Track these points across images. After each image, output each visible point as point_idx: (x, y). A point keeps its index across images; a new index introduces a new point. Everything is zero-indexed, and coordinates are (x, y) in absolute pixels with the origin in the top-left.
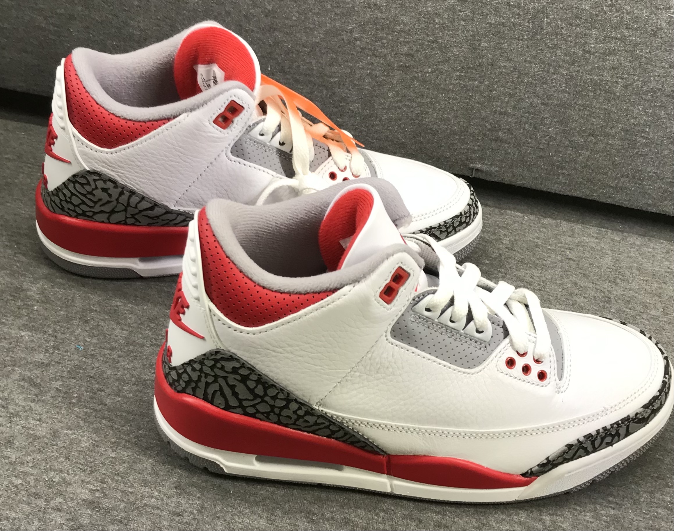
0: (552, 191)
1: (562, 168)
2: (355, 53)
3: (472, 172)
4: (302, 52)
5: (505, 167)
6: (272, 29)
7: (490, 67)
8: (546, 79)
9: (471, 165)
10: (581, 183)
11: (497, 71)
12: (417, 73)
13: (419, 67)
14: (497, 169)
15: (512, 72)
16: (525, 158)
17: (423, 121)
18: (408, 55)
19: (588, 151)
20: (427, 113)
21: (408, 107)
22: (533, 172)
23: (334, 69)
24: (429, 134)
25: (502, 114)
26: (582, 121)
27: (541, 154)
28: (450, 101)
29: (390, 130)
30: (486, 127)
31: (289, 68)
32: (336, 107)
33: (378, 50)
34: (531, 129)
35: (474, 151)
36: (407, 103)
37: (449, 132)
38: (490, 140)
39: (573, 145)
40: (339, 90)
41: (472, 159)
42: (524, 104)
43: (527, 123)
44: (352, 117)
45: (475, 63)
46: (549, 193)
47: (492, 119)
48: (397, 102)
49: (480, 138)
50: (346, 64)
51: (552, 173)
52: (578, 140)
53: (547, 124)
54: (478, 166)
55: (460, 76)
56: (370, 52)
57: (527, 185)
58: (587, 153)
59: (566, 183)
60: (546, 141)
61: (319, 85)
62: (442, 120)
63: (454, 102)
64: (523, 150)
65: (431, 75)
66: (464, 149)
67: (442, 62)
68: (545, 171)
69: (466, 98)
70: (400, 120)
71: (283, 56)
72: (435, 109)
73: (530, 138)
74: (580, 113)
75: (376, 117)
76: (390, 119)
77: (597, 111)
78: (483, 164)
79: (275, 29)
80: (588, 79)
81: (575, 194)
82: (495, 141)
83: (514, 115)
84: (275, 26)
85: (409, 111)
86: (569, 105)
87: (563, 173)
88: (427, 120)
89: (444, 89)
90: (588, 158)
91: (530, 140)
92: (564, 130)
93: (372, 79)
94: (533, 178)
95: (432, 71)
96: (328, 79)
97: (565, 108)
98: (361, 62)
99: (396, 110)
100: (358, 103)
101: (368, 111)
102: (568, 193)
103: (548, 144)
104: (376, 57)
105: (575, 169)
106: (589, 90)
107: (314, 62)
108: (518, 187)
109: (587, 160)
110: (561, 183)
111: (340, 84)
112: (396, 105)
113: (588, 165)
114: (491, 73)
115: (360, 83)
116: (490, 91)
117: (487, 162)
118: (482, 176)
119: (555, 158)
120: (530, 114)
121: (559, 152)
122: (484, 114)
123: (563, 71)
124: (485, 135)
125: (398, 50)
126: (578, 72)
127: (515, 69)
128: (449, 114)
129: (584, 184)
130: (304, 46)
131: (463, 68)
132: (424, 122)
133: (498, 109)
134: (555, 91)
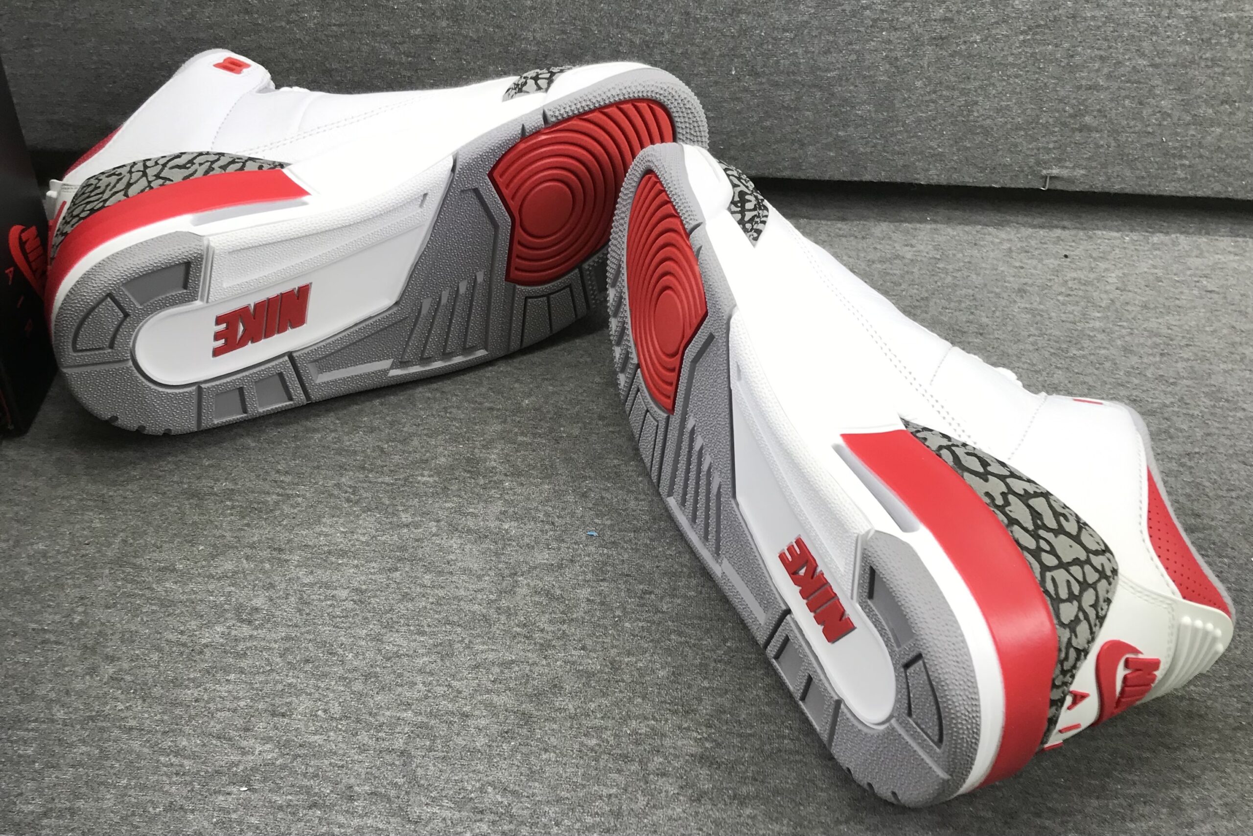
0: (1165, 194)
1: (1181, 157)
2: (862, 29)
3: (1045, 183)
4: (781, 39)
5: (1095, 168)
6: (735, 11)
7: (1070, 20)
8: (1157, 28)
9: (1044, 172)
10: (1209, 176)
11: (1081, 26)
12: (958, 45)
13: (962, 36)
14: (1083, 172)
15: (1105, 23)
16: (1126, 151)
17: (968, 115)
18: (945, 20)
19: (1219, 125)
20: (976, 103)
21: (947, 99)
22: (1138, 169)
23: (831, 58)
24: (978, 134)
25: (1090, 89)
26: (1211, 83)
27: (1149, 140)
28: (1011, 81)
29: (919, 138)
30: (1065, 111)
31: (764, 66)
32: (836, 115)
33: (898, 19)
34: (1134, 106)
35: (1048, 151)
36: (944, 93)
37: (1009, 126)
38: (1073, 130)
39: (1197, 121)
40: (840, 89)
41: (1045, 163)
42: (1122, 70)
43: (1127, 97)
44: (861, 125)
45: (1047, 16)
46: (1161, 196)
47: (1074, 98)
48: (929, 93)
49: (1056, 129)
50: (849, 47)
51: (1165, 166)
52: (1205, 112)
53: (1158, 95)
54: (1055, 171)
55: (1024, 41)
56: (886, 25)
57: (1128, 190)
58: (1219, 130)
59: (1186, 178)
60: (1156, 120)
61: (809, 86)
62: (998, 111)
63: (1017, 80)
64: (1122, 138)
65: (981, 45)
66: (1032, 149)
67: (997, 23)
68: (1156, 166)
69: (1036, 73)
70: (934, 120)
71: (753, 50)
72: (987, 96)
73: (1134, 119)
74: (1209, 71)
75: (897, 122)
76: (919, 121)
77: (1234, 65)
78: (1062, 167)
79: (740, 10)
80: (1221, 18)
81: (1200, 194)
82: (1081, 131)
83: (1108, 88)
84: (739, 7)
85: (948, 104)
86: (1192, 62)
87: (1182, 165)
88: (976, 114)
89: (1001, 64)
90: (1221, 137)
91: (1132, 123)
92: (1183, 100)
93: (891, 64)
94: (1137, 178)
95: (982, 39)
96: (823, 74)
97: (1186, 67)
98: (873, 41)
99: (927, 106)
100: (869, 104)
101: (885, 114)
102: (1191, 193)
103: (1160, 125)
104: (896, 29)
105: (1201, 156)
106: (1221, 36)
107: (800, 51)
108: (1115, 194)
109: (1219, 140)
110: (1179, 180)
111: (842, 79)
112: (927, 98)
113: (1219, 147)
114: (1072, 30)
115: (872, 73)
116: (1072, 56)
117: (1067, 164)
118: (1059, 186)
119: (1170, 144)
120: (1133, 83)
121: (1177, 134)
122: (1062, 93)
123: (1182, 12)
124: (1065, 124)
125: (929, 15)
126: (1206, 9)
127: (1109, 18)
128: (1009, 100)
129: (1214, 177)
130: (785, 31)
131: (1030, 28)
132: (971, 118)
133: (1084, 82)
134: (1170, 44)
